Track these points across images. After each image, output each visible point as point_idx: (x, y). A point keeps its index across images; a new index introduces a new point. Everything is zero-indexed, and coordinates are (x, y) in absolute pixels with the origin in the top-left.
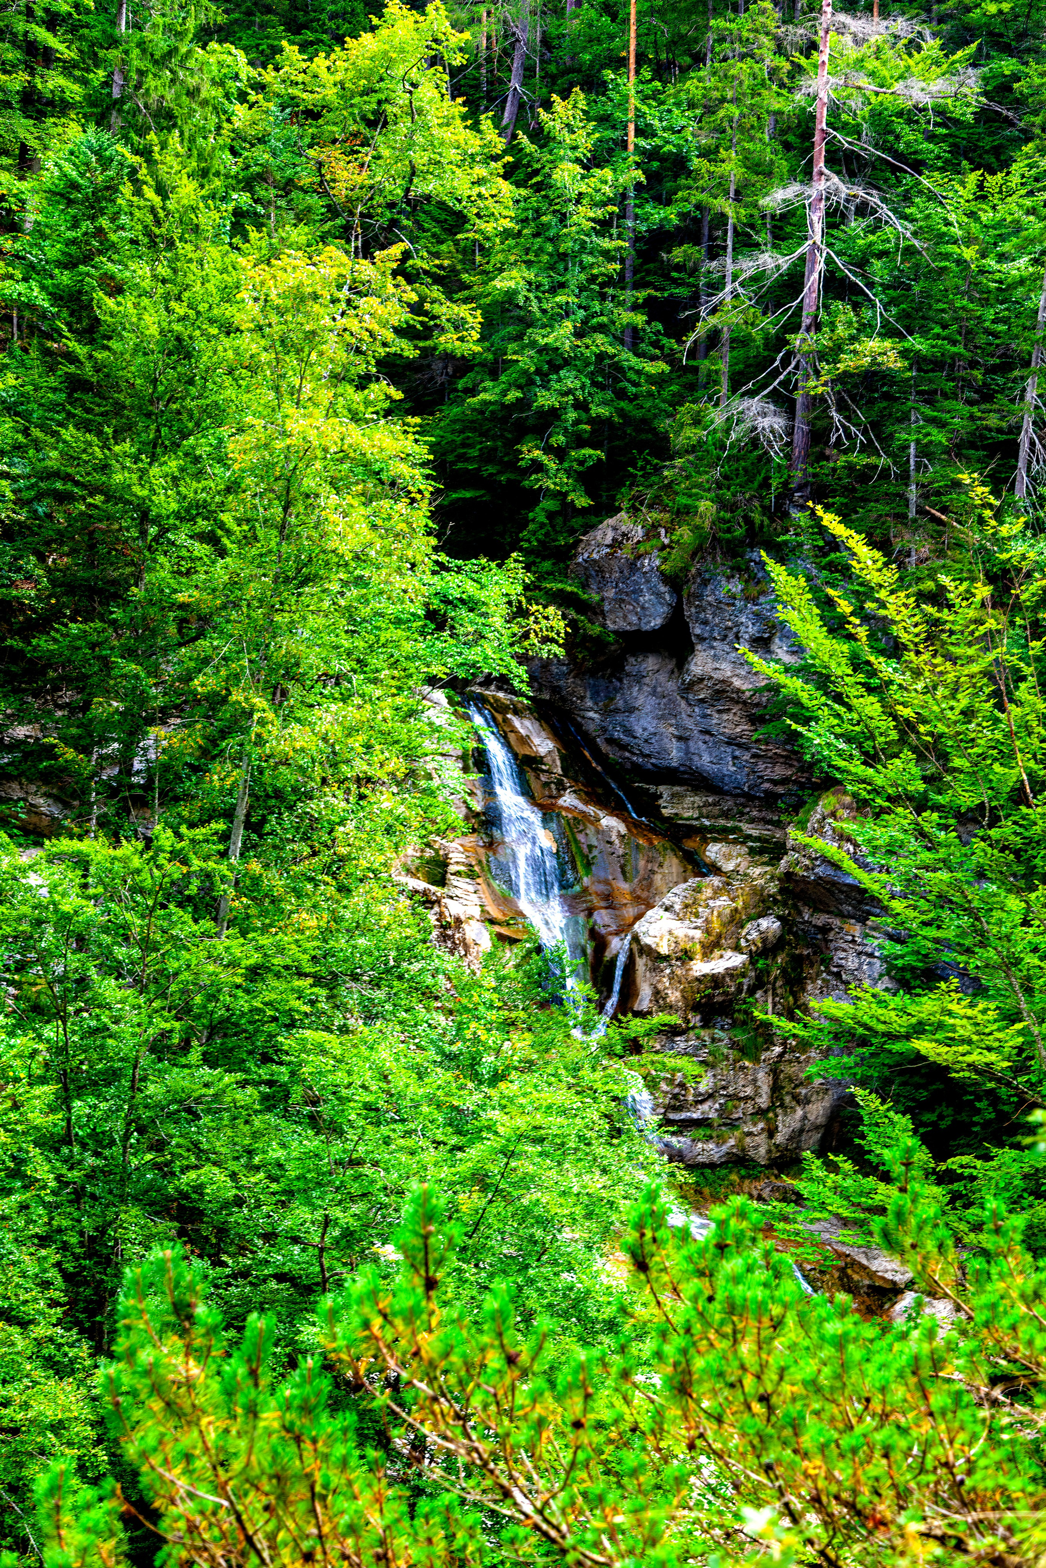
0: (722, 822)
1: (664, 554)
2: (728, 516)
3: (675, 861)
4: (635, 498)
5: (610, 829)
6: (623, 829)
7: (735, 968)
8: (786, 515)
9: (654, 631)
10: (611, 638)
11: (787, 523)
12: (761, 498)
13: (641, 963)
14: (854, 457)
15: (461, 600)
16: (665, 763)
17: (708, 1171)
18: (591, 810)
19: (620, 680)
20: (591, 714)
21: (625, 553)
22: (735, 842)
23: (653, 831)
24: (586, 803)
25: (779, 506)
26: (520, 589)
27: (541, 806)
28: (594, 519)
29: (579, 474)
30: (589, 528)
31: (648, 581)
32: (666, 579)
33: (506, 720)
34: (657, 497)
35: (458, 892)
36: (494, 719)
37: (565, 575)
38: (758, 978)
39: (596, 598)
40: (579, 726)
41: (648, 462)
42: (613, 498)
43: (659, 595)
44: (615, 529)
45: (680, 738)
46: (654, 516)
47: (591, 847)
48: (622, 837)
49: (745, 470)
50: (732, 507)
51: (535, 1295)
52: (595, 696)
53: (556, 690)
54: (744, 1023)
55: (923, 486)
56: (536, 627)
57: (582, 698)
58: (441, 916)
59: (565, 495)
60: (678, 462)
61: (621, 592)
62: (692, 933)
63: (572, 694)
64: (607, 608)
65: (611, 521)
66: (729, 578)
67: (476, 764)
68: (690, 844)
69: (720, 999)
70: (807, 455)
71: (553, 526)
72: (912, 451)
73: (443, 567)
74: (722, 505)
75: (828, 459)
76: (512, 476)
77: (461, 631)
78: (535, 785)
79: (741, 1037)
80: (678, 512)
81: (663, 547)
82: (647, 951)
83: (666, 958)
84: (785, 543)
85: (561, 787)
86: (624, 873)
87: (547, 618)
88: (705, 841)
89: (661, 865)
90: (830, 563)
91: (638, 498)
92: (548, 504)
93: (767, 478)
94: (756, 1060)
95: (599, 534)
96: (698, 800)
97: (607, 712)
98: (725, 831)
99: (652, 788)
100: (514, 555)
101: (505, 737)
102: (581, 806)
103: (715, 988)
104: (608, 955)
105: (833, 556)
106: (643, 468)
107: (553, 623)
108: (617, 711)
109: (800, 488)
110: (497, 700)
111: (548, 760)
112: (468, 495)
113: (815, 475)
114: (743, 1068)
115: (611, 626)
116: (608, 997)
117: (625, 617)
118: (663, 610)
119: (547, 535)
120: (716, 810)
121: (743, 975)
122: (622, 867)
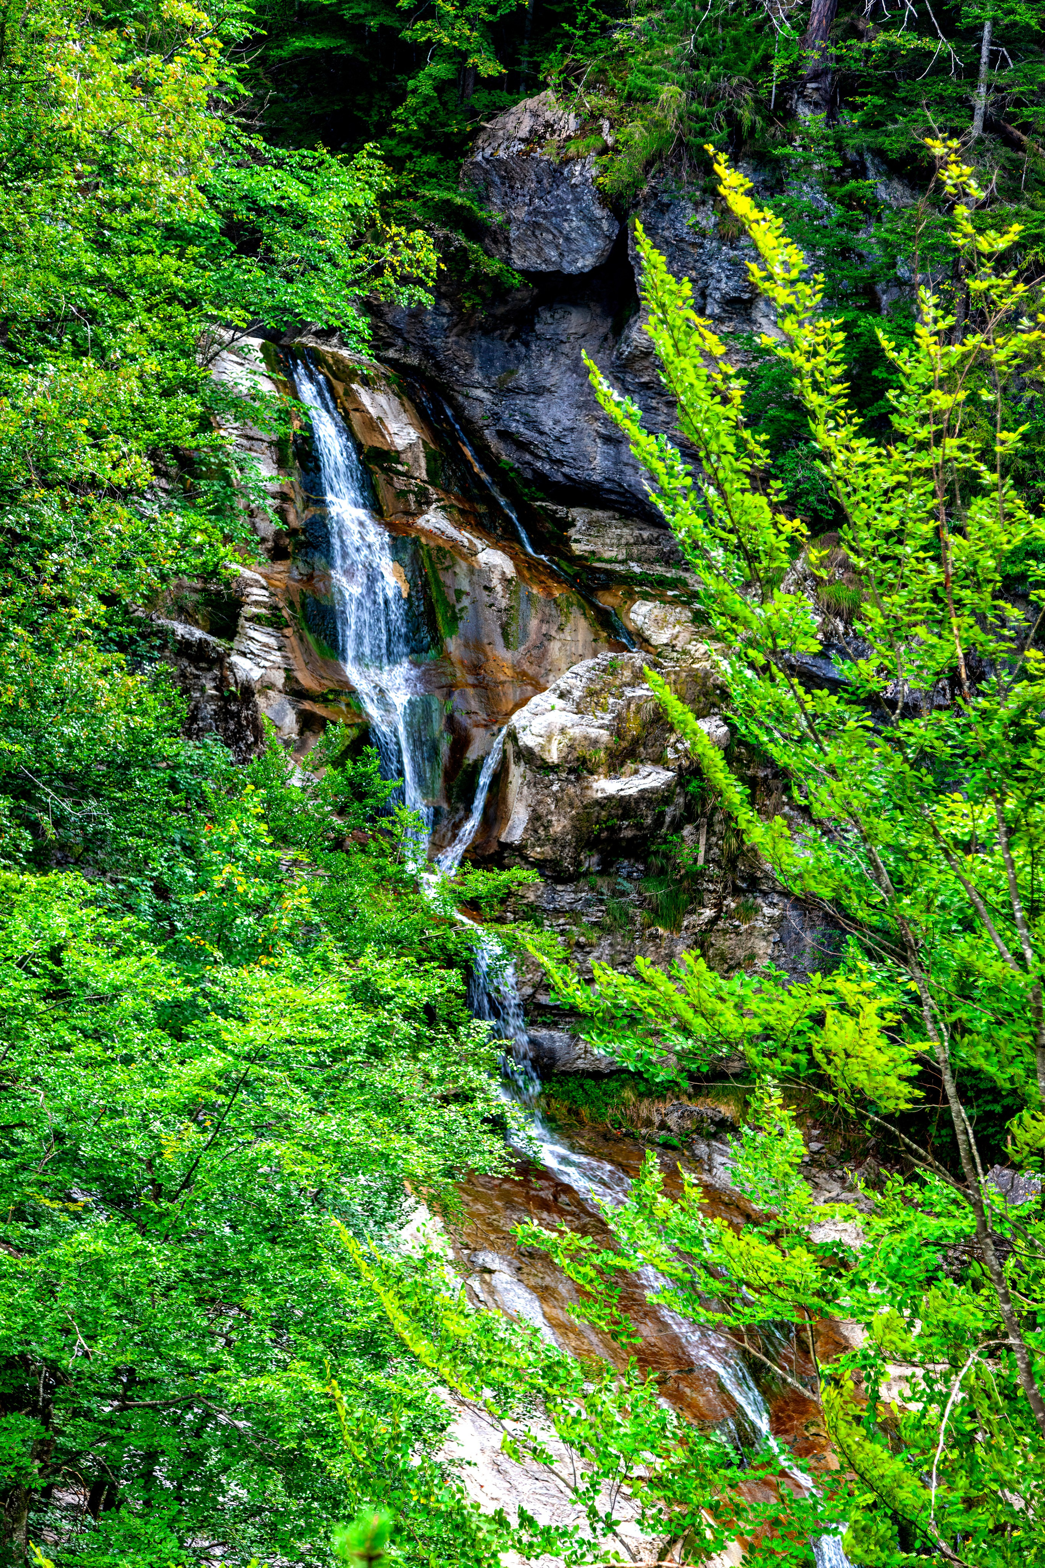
0: (659, 569)
1: (605, 159)
2: (703, 110)
3: (583, 624)
4: (568, 70)
5: (491, 568)
6: (509, 569)
7: (654, 791)
8: (790, 115)
9: (581, 275)
10: (517, 281)
11: (790, 128)
12: (756, 88)
13: (517, 773)
14: (896, 37)
15: (279, 209)
16: (583, 474)
17: (590, 1083)
18: (464, 537)
19: (527, 345)
20: (479, 393)
21: (547, 153)
22: (674, 602)
23: (553, 575)
24: (459, 526)
25: (781, 103)
26: (371, 197)
27: (390, 527)
28: (505, 97)
29: (489, 25)
30: (496, 110)
31: (577, 200)
32: (604, 198)
33: (349, 393)
34: (603, 71)
35: (254, 647)
36: (331, 389)
37: (454, 179)
38: (688, 806)
39: (500, 218)
40: (459, 410)
41: (593, 17)
42: (536, 67)
43: (592, 221)
44: (535, 115)
45: (608, 440)
46: (592, 101)
47: (459, 593)
48: (507, 581)
49: (736, 42)
50: (711, 98)
51: (258, 1291)
52: (487, 365)
53: (428, 352)
54: (662, 871)
55: (999, 89)
56: (395, 259)
57: (467, 367)
58: (221, 683)
59: (465, 55)
60: (638, 21)
61: (536, 212)
62: (594, 733)
63: (453, 360)
64: (513, 234)
65: (530, 103)
66: (698, 205)
67: (298, 455)
68: (606, 600)
69: (628, 833)
70: (830, 28)
71: (444, 104)
72: (986, 34)
73: (257, 157)
74: (696, 91)
75: (860, 35)
76: (390, 22)
77: (281, 255)
78: (385, 495)
79: (656, 892)
80: (630, 98)
81: (604, 150)
82: (527, 756)
83: (553, 768)
84: (787, 158)
85: (424, 501)
86: (505, 635)
87: (412, 247)
88: (631, 597)
89: (561, 629)
90: (850, 195)
91: (574, 71)
92: (438, 69)
93: (768, 57)
94: (676, 926)
95: (510, 121)
96: (627, 533)
97: (503, 392)
98: (662, 583)
99: (562, 511)
100: (368, 146)
101: (346, 418)
102: (451, 531)
103: (623, 817)
104: (472, 755)
105: (853, 183)
106: (584, 26)
107: (420, 255)
108: (518, 390)
109: (816, 76)
110: (338, 360)
111: (407, 457)
112: (319, 45)
113: (839, 59)
114: (655, 937)
115: (519, 263)
116: (467, 818)
117: (539, 251)
118: (597, 244)
119: (432, 115)
120: (652, 551)
121: (667, 801)
122: (504, 628)
